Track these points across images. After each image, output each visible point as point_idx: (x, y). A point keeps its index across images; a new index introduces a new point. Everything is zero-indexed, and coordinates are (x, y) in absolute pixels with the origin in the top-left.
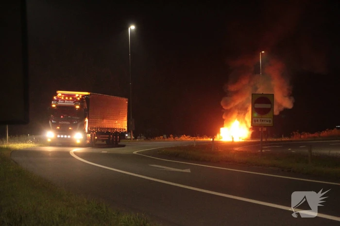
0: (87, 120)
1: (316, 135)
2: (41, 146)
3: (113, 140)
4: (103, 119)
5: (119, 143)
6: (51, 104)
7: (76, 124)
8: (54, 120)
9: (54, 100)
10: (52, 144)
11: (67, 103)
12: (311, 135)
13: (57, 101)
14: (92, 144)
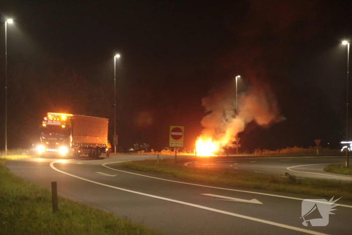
0: (71, 137)
1: (277, 152)
2: (33, 158)
3: (94, 153)
4: (86, 136)
5: (100, 156)
6: (42, 123)
7: (62, 141)
8: (44, 137)
9: (44, 120)
10: (42, 157)
11: (54, 123)
12: (271, 152)
13: (47, 121)
14: (76, 156)
